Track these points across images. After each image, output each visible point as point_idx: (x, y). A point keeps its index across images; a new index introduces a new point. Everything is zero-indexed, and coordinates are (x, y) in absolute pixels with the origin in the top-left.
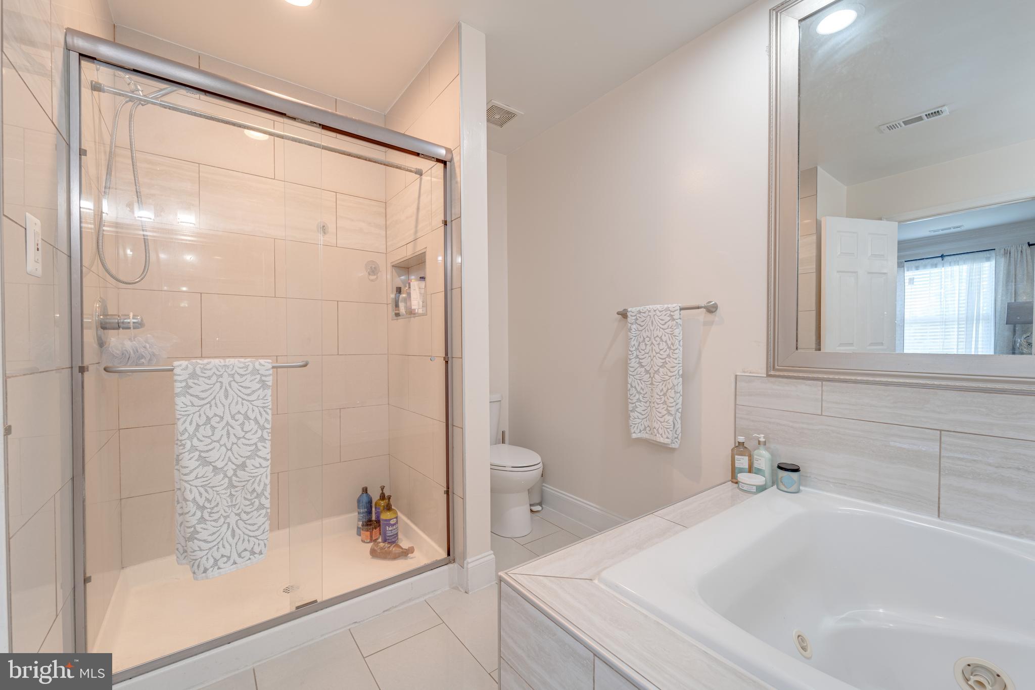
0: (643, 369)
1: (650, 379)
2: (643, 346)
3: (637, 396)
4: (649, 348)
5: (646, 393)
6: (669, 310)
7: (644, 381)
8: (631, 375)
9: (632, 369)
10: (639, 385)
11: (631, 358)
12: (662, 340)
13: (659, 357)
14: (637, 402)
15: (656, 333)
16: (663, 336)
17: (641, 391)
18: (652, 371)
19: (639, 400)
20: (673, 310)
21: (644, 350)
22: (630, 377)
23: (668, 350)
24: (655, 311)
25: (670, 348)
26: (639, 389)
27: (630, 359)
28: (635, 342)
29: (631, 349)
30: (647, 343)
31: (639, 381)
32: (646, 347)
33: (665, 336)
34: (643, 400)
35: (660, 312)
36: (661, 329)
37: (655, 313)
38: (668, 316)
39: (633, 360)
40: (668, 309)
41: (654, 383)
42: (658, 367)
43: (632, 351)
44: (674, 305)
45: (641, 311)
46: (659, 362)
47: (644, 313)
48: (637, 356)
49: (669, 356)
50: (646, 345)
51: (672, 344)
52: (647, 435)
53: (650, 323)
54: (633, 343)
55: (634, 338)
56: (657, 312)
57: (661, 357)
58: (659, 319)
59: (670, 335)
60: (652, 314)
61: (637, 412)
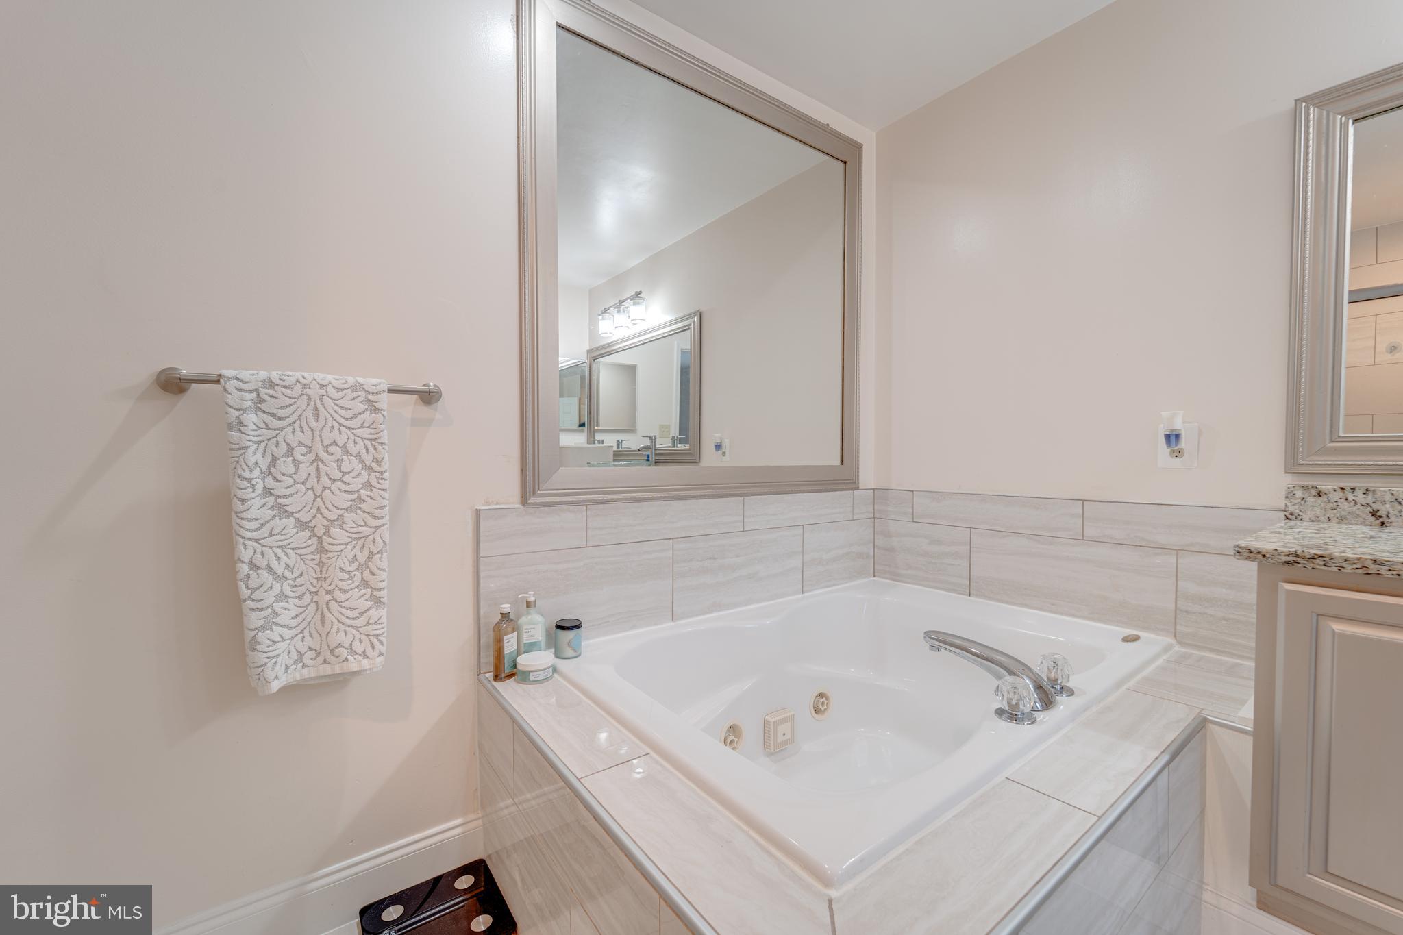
0: (291, 521)
1: (314, 540)
2: (286, 466)
3: (277, 587)
4: (304, 470)
5: (301, 575)
6: (364, 389)
7: (293, 549)
8: (250, 539)
9: (252, 525)
10: (278, 559)
11: (249, 496)
12: (348, 453)
13: (340, 490)
14: (276, 601)
15: (328, 437)
16: (351, 443)
17: (287, 574)
18: (319, 522)
19: (283, 596)
20: (373, 390)
21: (290, 476)
22: (245, 545)
23: (363, 472)
24: (322, 386)
25: (370, 469)
26: (279, 569)
27: (244, 501)
28: (259, 456)
29: (247, 474)
30: (301, 458)
31: (278, 551)
32: (297, 469)
33: (355, 443)
34: (292, 594)
35: (339, 390)
36: (342, 428)
37: (323, 392)
38: (361, 402)
39: (257, 502)
40: (357, 387)
41: (329, 547)
42: (341, 512)
43: (248, 480)
44: (375, 381)
45: (276, 381)
46: (343, 500)
47: (289, 387)
48: (268, 491)
49: (368, 485)
50: (297, 463)
51: (375, 460)
52: (305, 671)
53: (309, 413)
54: (252, 460)
55: (256, 446)
56: (330, 389)
57: (344, 487)
58: (337, 405)
59: (367, 442)
60: (314, 392)
61: (279, 625)
